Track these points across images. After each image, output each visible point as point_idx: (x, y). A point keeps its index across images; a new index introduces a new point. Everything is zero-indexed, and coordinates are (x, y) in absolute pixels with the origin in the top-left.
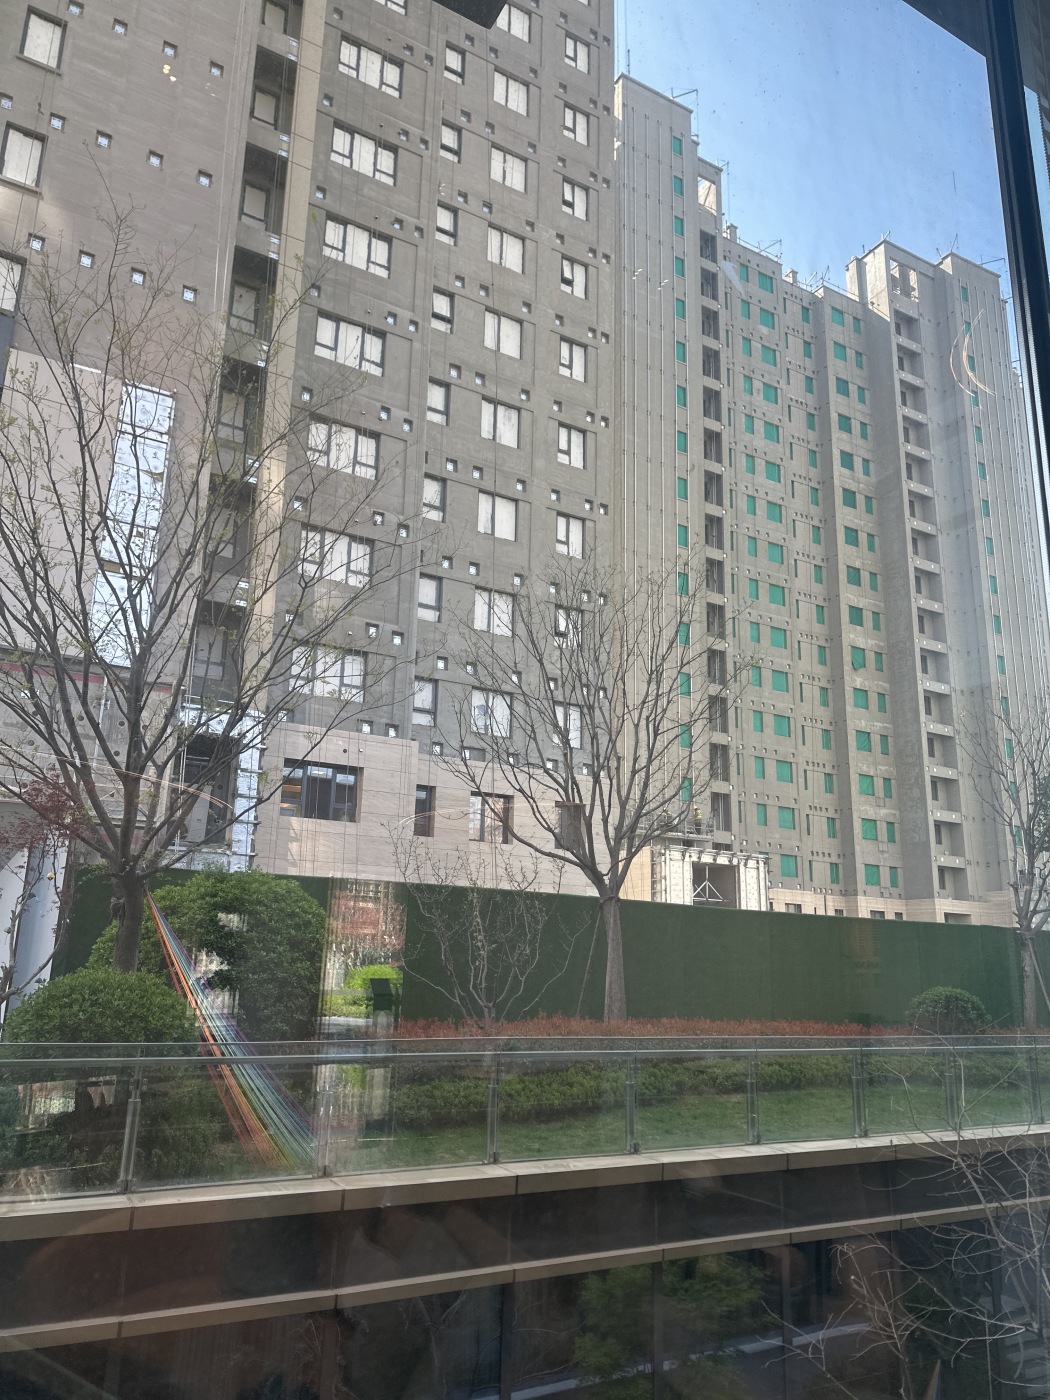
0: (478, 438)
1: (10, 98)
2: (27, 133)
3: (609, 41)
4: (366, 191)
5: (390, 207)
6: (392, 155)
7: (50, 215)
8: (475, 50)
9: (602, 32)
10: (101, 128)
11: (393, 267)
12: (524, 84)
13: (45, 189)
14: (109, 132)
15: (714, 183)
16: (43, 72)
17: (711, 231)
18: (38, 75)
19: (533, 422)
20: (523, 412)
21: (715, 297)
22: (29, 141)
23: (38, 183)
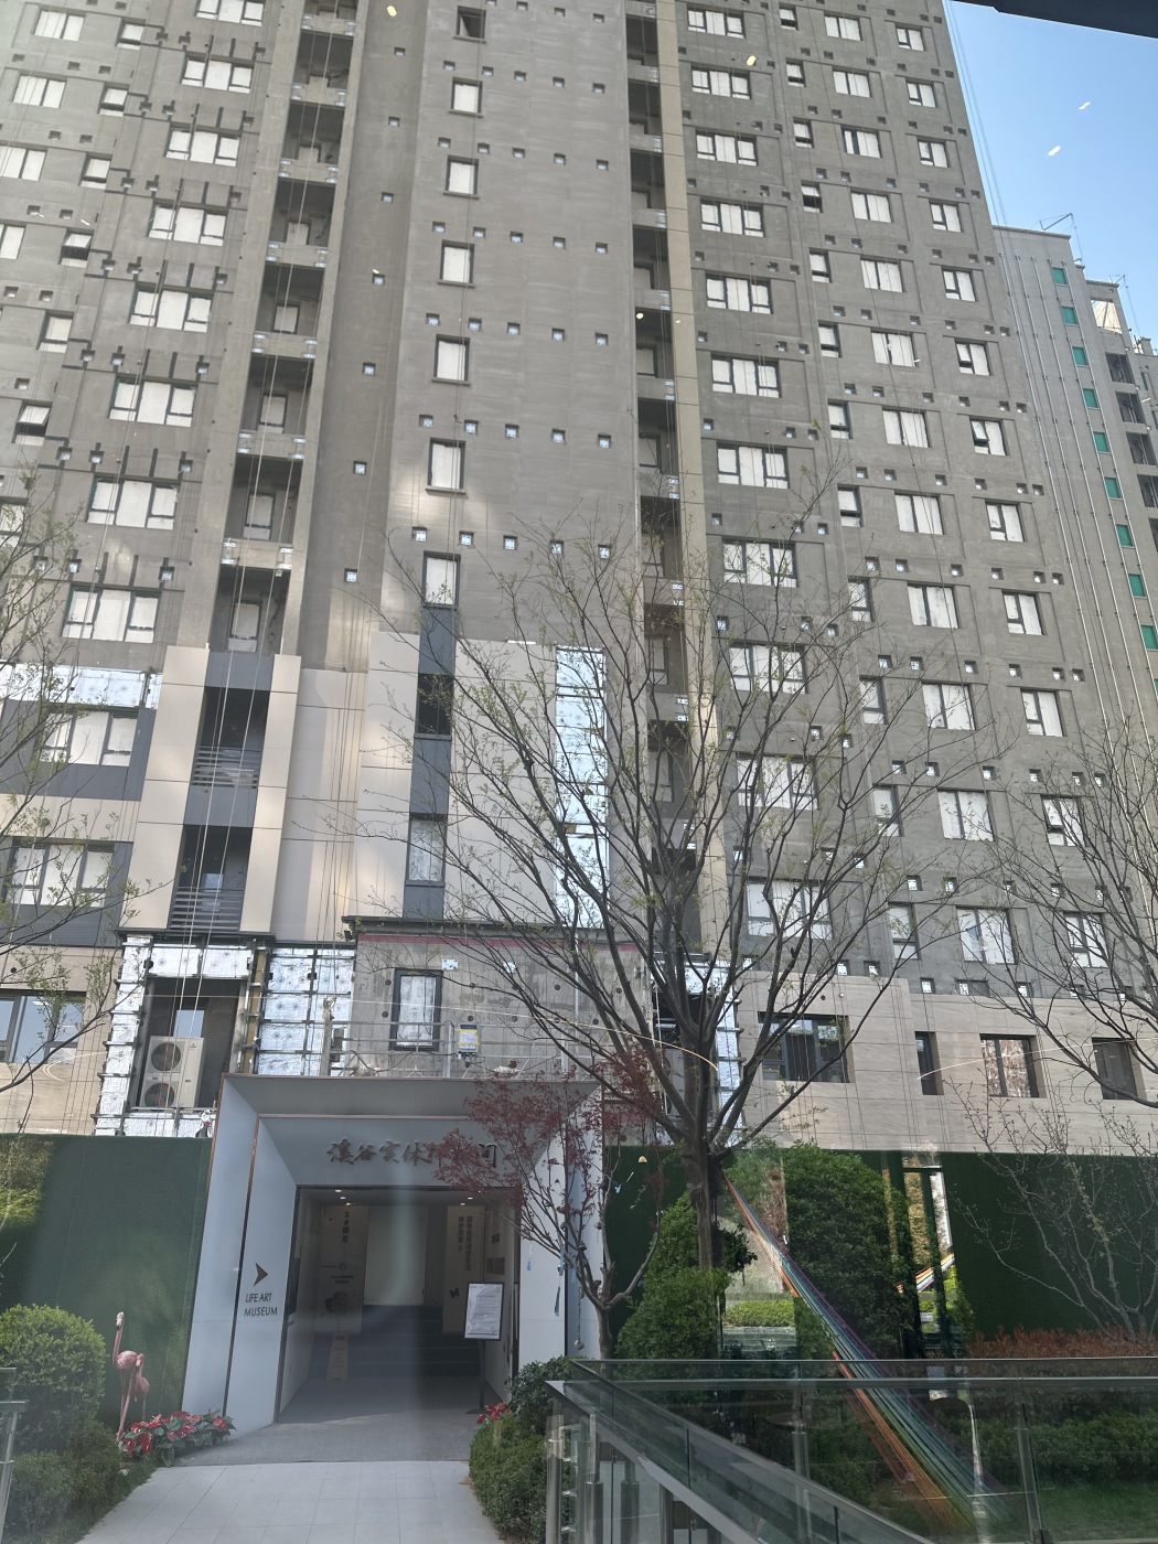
0: (910, 627)
1: (431, 417)
2: (448, 444)
3: (978, 193)
4: (752, 410)
5: (779, 418)
6: (773, 369)
7: (476, 510)
8: (838, 246)
9: (969, 187)
10: (509, 421)
11: (791, 476)
12: (894, 263)
13: (468, 489)
14: (516, 423)
15: (1111, 301)
16: (455, 388)
17: (1120, 351)
18: (453, 389)
19: (972, 596)
20: (958, 589)
21: (1140, 419)
22: (450, 450)
23: (461, 486)
